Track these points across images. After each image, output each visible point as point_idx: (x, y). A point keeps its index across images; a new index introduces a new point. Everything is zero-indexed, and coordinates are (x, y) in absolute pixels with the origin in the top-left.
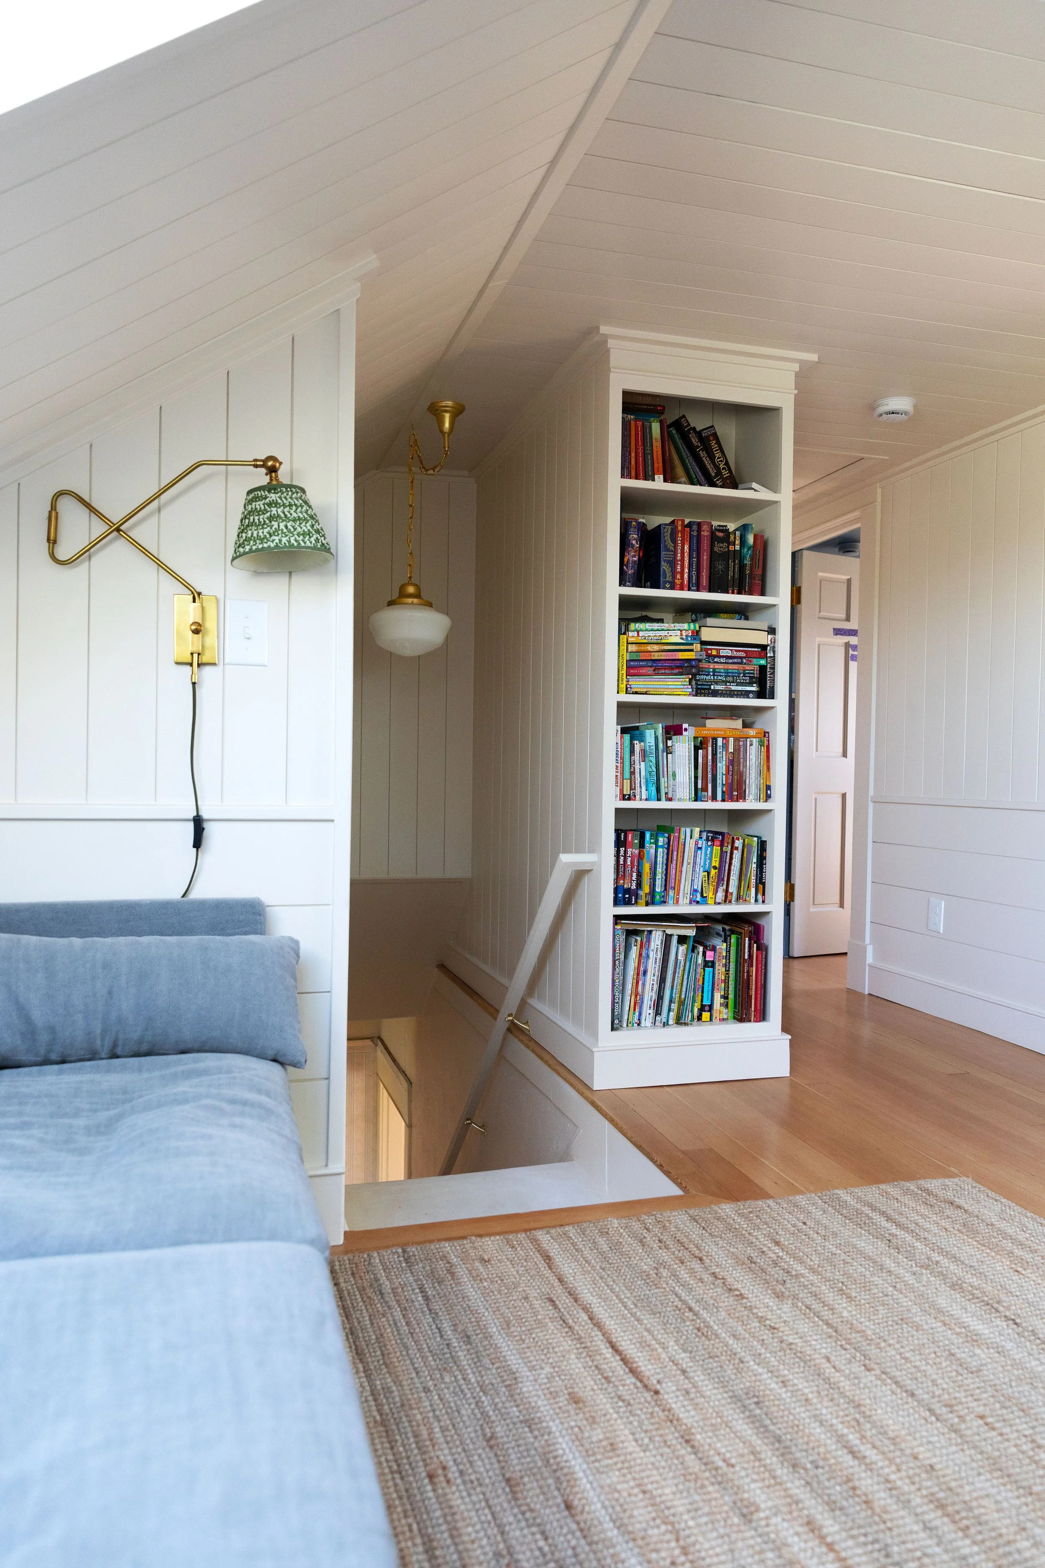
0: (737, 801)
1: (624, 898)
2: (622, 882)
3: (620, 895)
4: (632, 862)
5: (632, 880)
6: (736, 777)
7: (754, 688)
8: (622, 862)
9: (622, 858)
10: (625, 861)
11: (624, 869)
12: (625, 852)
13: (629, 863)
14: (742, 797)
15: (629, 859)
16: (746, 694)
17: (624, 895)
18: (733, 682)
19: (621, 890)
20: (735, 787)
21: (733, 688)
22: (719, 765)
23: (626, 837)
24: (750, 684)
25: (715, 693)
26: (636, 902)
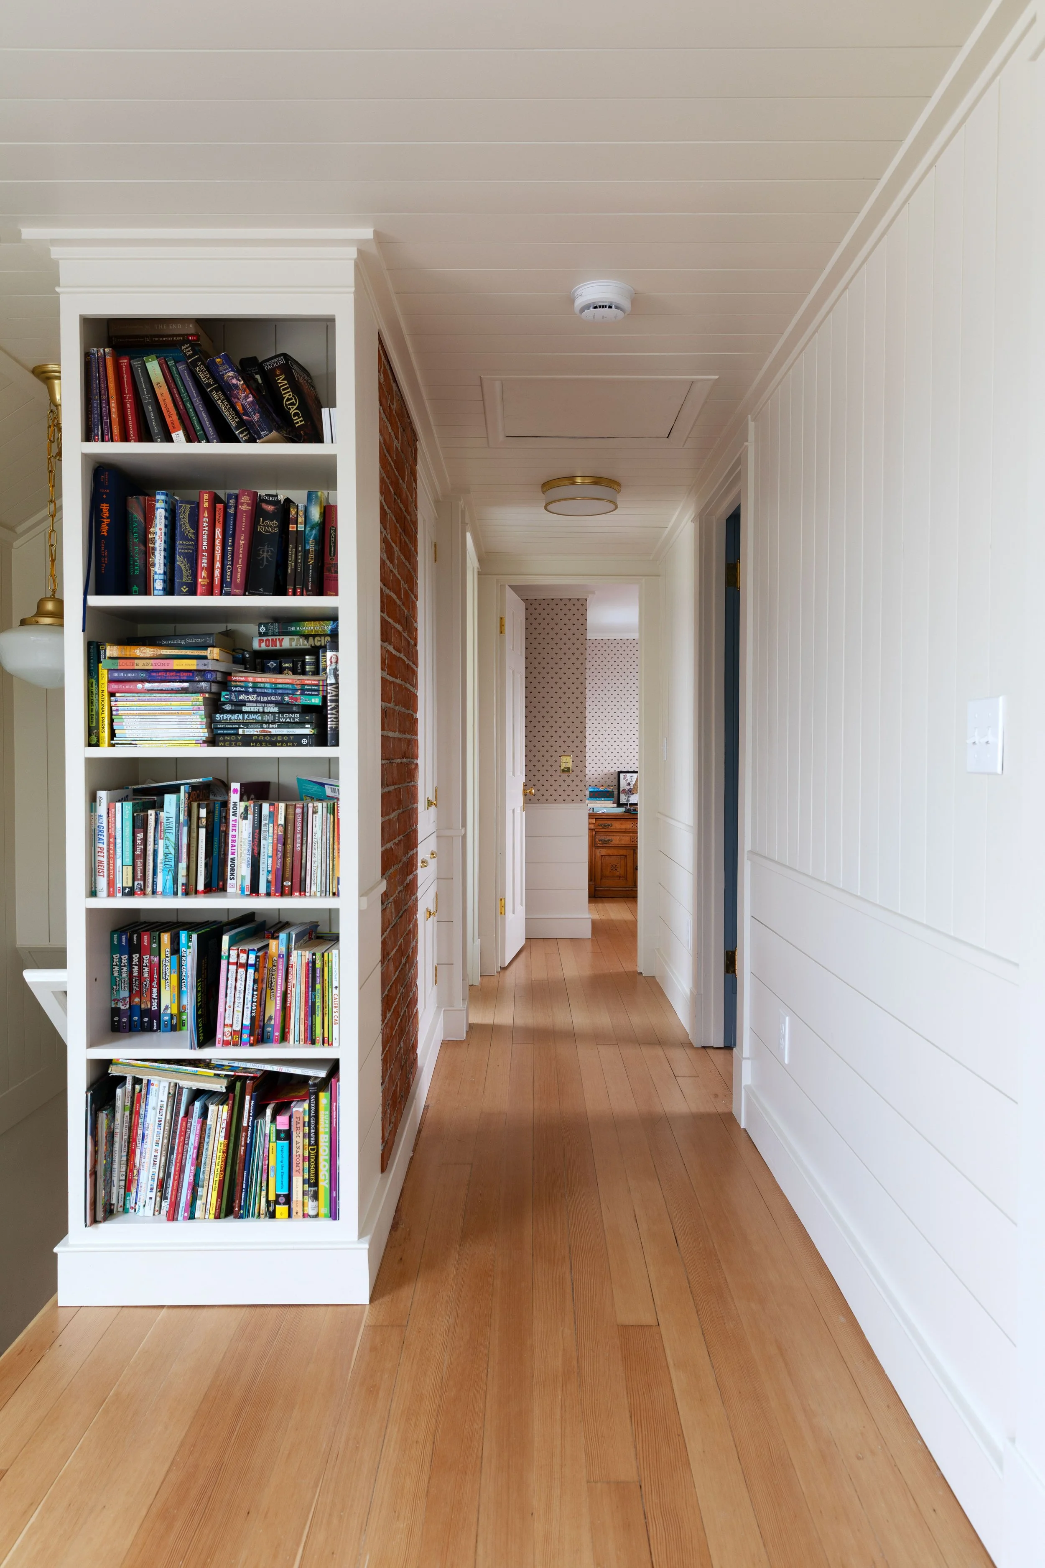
0: (291, 894)
1: (142, 1022)
2: (137, 1000)
3: (136, 1018)
4: (151, 973)
5: (151, 998)
6: (289, 860)
7: (308, 730)
8: (136, 974)
9: (136, 968)
10: (141, 971)
11: (140, 983)
12: (141, 960)
13: (146, 975)
14: (300, 887)
15: (146, 969)
16: (296, 741)
17: (141, 1018)
18: (273, 723)
19: (138, 1012)
20: (288, 874)
21: (274, 731)
22: (263, 842)
23: (140, 939)
24: (301, 724)
25: (248, 741)
26: (159, 1028)
